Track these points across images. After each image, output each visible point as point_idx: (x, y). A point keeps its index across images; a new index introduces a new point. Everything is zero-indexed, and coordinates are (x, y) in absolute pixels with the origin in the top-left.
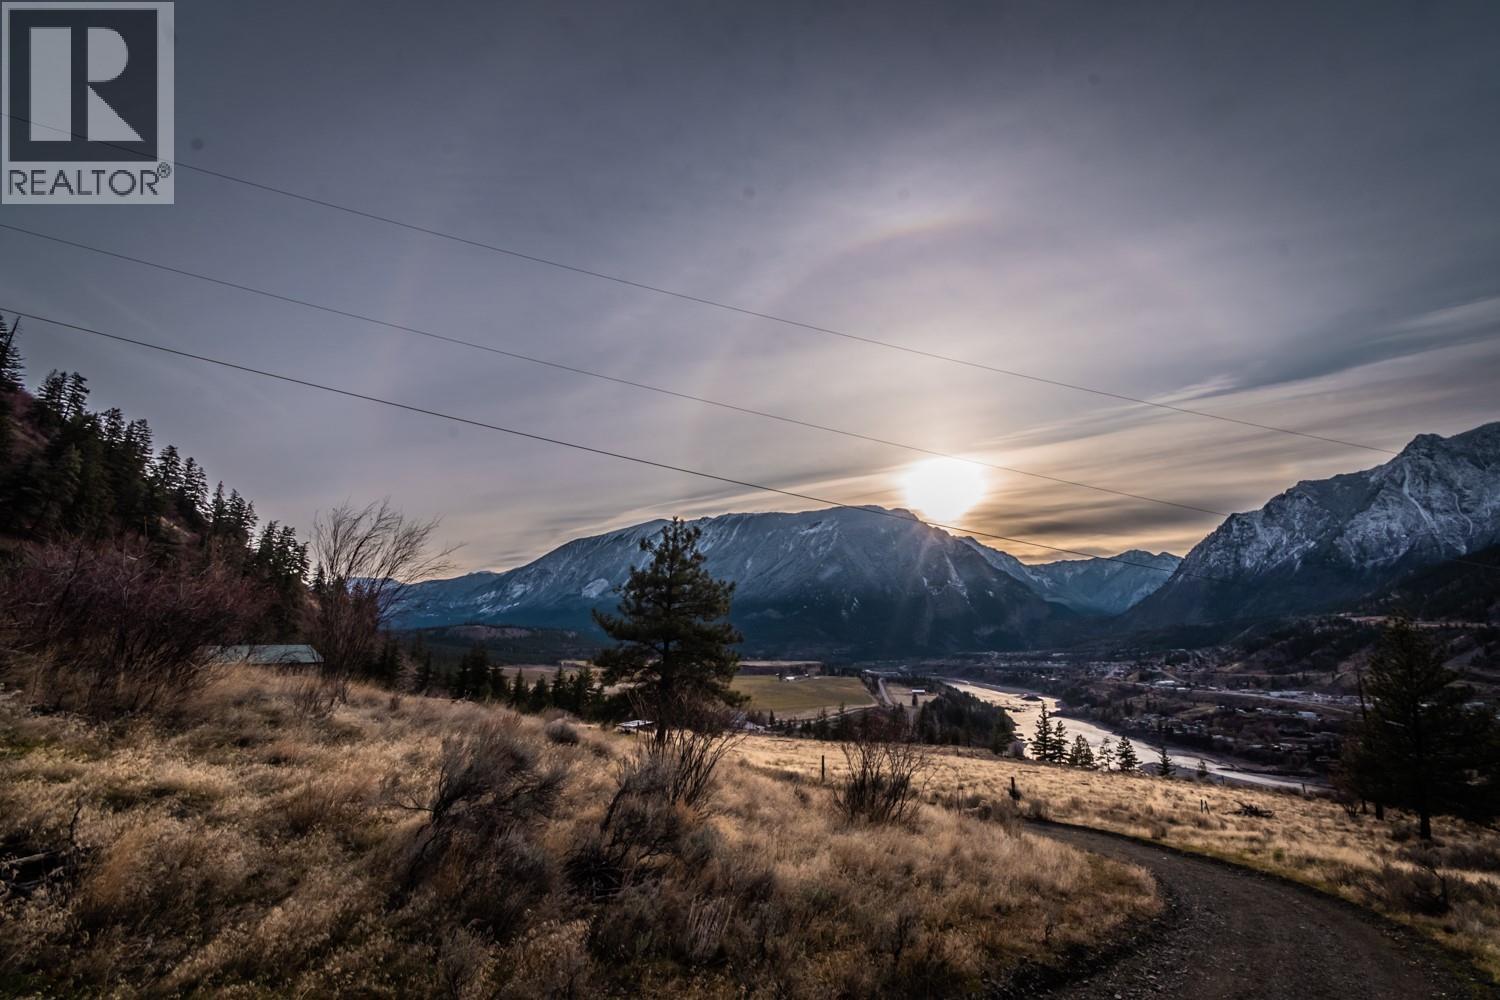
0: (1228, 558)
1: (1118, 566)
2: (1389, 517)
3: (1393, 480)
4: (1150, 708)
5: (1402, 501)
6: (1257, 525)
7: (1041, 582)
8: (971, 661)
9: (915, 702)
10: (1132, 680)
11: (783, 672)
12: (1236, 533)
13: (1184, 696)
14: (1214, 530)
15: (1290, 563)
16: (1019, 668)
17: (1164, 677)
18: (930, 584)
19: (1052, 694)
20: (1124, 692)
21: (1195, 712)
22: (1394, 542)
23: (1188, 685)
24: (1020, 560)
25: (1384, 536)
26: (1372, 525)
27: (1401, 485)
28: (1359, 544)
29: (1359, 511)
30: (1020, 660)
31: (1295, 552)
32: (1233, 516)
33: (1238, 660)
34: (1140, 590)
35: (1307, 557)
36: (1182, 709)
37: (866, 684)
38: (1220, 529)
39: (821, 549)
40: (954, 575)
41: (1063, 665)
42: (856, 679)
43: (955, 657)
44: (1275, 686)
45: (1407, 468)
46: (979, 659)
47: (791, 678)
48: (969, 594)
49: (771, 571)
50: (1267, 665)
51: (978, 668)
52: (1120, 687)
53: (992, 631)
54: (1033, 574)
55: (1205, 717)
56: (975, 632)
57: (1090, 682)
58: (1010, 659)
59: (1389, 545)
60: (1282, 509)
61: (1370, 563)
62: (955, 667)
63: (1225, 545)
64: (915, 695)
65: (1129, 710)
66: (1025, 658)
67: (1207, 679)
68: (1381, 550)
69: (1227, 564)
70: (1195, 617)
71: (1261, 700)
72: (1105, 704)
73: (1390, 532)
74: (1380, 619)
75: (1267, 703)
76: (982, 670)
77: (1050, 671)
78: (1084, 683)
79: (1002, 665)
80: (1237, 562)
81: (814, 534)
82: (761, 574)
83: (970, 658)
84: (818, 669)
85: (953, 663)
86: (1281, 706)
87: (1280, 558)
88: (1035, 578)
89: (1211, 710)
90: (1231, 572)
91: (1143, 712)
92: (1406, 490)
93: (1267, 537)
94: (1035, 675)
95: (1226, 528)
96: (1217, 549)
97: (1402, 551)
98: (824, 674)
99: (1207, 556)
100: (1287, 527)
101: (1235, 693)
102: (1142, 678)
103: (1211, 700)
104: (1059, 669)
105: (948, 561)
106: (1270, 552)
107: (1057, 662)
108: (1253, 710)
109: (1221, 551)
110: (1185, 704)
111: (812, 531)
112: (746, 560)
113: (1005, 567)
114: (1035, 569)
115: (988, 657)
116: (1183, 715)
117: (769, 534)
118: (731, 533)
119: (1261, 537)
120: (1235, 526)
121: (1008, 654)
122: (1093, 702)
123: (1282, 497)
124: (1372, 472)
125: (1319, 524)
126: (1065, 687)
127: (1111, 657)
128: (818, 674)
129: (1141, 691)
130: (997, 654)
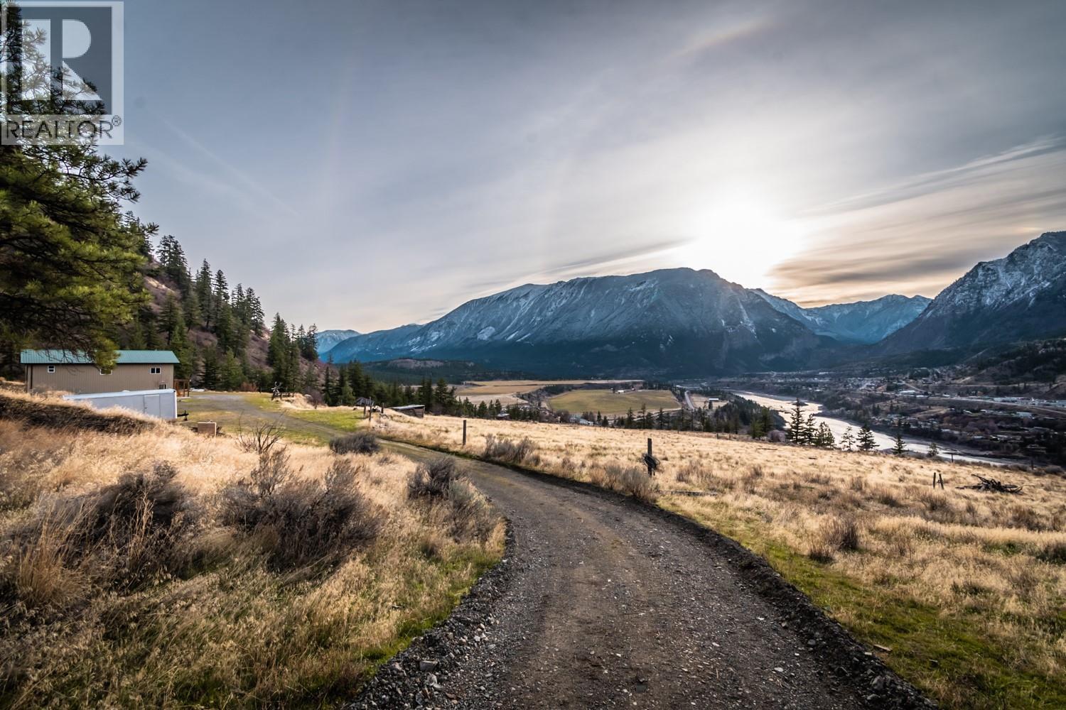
0: (971, 298)
1: (878, 307)
4: (893, 410)
6: (1000, 270)
7: (814, 320)
8: (756, 379)
9: (710, 407)
10: (881, 390)
11: (615, 387)
12: (981, 278)
13: (922, 402)
14: (962, 275)
15: (1025, 300)
16: (791, 384)
17: (907, 388)
18: (727, 324)
19: (816, 401)
20: (872, 399)
21: (931, 413)
23: (926, 394)
24: (798, 305)
30: (793, 377)
31: (1030, 292)
32: (980, 264)
33: (969, 375)
34: (894, 325)
36: (919, 411)
37: (675, 394)
38: (968, 275)
39: (645, 301)
40: (745, 317)
41: (827, 380)
42: (668, 392)
43: (744, 376)
44: (999, 393)
46: (761, 377)
47: (621, 391)
48: (756, 331)
49: (609, 318)
50: (994, 378)
51: (761, 384)
52: (870, 396)
53: (773, 357)
54: (808, 315)
55: (937, 417)
56: (760, 358)
57: (848, 392)
58: (785, 377)
60: (1024, 256)
62: (744, 383)
63: (970, 288)
64: (711, 402)
65: (876, 412)
66: (797, 376)
67: (942, 389)
69: (970, 302)
70: (938, 344)
71: (985, 404)
72: (858, 407)
75: (990, 406)
76: (764, 384)
77: (816, 385)
78: (842, 393)
79: (779, 381)
80: (979, 300)
81: (640, 291)
82: (602, 320)
83: (754, 376)
84: (641, 385)
85: (741, 380)
86: (1001, 408)
87: (1016, 297)
88: (809, 318)
89: (943, 411)
90: (972, 309)
91: (887, 413)
93: (1009, 279)
94: (804, 388)
95: (972, 275)
96: (963, 291)
98: (646, 388)
99: (954, 296)
100: (1027, 271)
101: (964, 399)
102: (889, 389)
103: (943, 405)
104: (823, 384)
105: (742, 307)
106: (1009, 292)
107: (822, 379)
108: (978, 411)
109: (966, 293)
110: (921, 407)
111: (638, 288)
112: (590, 311)
113: (785, 310)
114: (810, 311)
115: (769, 375)
116: (918, 415)
117: (607, 292)
118: (579, 292)
119: (1003, 280)
120: (981, 272)
121: (784, 373)
122: (848, 406)
123: (1026, 247)
125: (1056, 268)
126: (827, 396)
127: (866, 374)
128: (641, 388)
129: (888, 398)
130: (775, 373)
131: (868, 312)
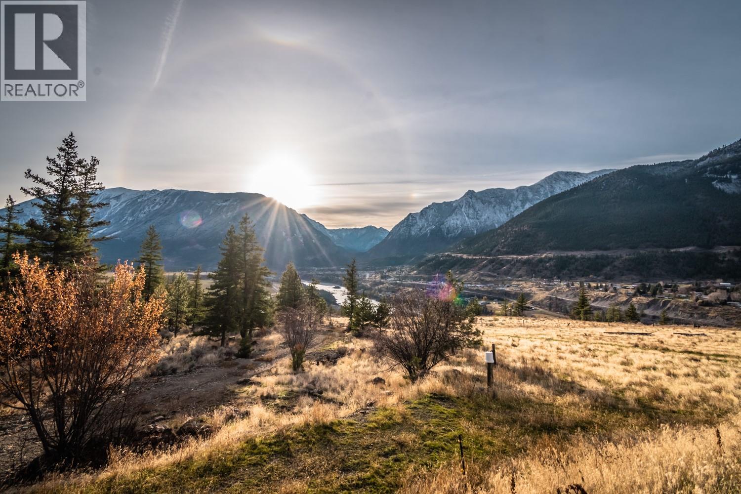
0: (407, 231)
1: (364, 232)
2: (457, 219)
3: (460, 206)
4: (388, 289)
5: (461, 214)
6: (418, 218)
7: (333, 237)
8: (305, 272)
10: (378, 278)
12: (411, 221)
13: (400, 285)
14: (403, 219)
15: (426, 234)
16: (328, 275)
17: (390, 277)
18: (286, 235)
20: (376, 284)
22: (457, 228)
23: (399, 280)
24: (325, 227)
25: (455, 226)
26: (452, 221)
27: (462, 208)
28: (448, 228)
29: (449, 216)
30: (327, 271)
31: (428, 230)
32: (410, 214)
33: (415, 270)
35: (432, 231)
38: (405, 219)
40: (297, 232)
44: (430, 280)
45: (464, 201)
46: (309, 271)
48: (304, 241)
50: (429, 273)
51: (310, 275)
52: (374, 282)
54: (330, 233)
55: (409, 292)
56: (305, 259)
57: (362, 280)
58: (322, 271)
59: (456, 229)
60: (426, 213)
61: (450, 235)
63: (406, 225)
65: (380, 291)
66: (329, 270)
67: (405, 277)
68: (453, 230)
69: (406, 233)
70: (394, 253)
71: (427, 285)
72: (370, 289)
73: (457, 224)
74: (460, 255)
75: (429, 286)
79: (320, 273)
80: (409, 232)
83: (305, 270)
87: (423, 232)
88: (331, 235)
89: (410, 289)
90: (407, 236)
92: (463, 210)
93: (421, 223)
94: (336, 277)
95: (407, 219)
96: (403, 227)
97: (459, 231)
99: (400, 229)
100: (427, 220)
101: (417, 283)
102: (382, 278)
103: (409, 286)
105: (295, 225)
106: (421, 229)
109: (405, 228)
110: (400, 288)
113: (319, 229)
114: (331, 231)
119: (418, 223)
120: (410, 218)
121: (321, 268)
123: (427, 208)
124: (454, 202)
125: (437, 220)
127: (365, 270)
129: (383, 283)
130: (316, 269)
131: (359, 234)
